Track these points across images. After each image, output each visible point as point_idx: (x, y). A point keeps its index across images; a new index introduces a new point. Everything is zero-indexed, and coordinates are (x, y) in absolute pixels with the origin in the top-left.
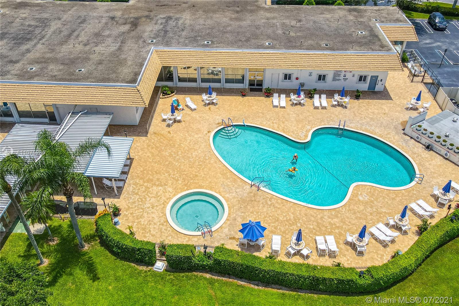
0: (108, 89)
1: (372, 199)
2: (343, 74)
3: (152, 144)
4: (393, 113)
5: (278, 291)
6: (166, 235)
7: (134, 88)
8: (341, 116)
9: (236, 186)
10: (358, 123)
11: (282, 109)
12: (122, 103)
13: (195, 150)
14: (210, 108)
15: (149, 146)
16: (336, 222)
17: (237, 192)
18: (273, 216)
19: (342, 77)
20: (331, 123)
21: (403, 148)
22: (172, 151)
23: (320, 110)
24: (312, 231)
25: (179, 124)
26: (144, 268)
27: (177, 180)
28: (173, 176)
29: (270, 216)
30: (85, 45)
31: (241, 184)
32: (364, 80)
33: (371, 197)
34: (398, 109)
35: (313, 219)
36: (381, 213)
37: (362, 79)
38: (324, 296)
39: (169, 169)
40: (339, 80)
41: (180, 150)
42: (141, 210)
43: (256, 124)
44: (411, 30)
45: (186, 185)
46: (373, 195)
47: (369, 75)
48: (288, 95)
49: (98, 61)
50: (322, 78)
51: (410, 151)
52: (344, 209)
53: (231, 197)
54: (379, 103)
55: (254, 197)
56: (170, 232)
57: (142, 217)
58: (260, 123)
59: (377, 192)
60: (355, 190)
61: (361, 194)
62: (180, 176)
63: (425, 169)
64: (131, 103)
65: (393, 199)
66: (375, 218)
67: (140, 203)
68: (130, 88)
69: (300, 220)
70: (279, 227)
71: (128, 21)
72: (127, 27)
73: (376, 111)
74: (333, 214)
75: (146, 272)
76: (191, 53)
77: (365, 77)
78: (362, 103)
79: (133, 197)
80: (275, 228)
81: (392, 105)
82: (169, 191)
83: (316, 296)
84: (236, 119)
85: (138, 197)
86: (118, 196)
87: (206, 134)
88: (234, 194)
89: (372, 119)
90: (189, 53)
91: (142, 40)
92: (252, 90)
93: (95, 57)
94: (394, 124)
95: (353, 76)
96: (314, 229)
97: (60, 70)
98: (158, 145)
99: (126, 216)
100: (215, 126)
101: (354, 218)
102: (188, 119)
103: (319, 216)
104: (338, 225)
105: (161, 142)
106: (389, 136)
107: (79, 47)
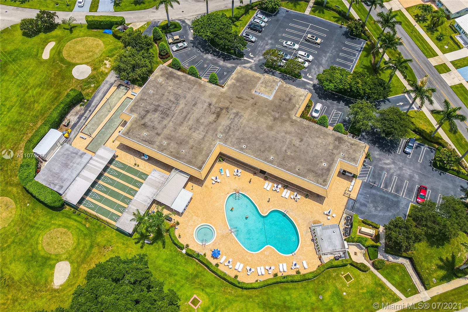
3: (202, 192)
4: (316, 213)
7: (200, 172)
8: (290, 206)
9: (224, 228)
10: (295, 213)
11: (267, 191)
13: (218, 202)
14: (235, 178)
16: (249, 259)
17: (222, 231)
20: (283, 208)
22: (208, 199)
23: (284, 198)
26: (179, 250)
28: (203, 213)
30: (190, 129)
33: (270, 254)
34: (320, 211)
39: (204, 209)
41: (212, 200)
42: (187, 226)
43: (249, 196)
45: (206, 221)
49: (191, 146)
51: (304, 238)
52: (256, 255)
53: (219, 233)
54: (315, 204)
55: (228, 236)
58: (252, 197)
59: (274, 253)
60: (266, 248)
61: (267, 251)
62: (206, 214)
63: (302, 250)
67: (187, 222)
69: (237, 253)
71: (217, 110)
72: (214, 117)
73: (309, 209)
74: (251, 255)
78: (307, 200)
81: (320, 208)
84: (243, 189)
85: (187, 219)
87: (226, 194)
89: (303, 213)
91: (216, 133)
92: (261, 172)
93: (191, 142)
94: (310, 220)
96: (240, 259)
97: (174, 148)
98: (204, 194)
99: (180, 226)
100: (232, 190)
105: (206, 192)
106: (302, 227)
107: (187, 131)
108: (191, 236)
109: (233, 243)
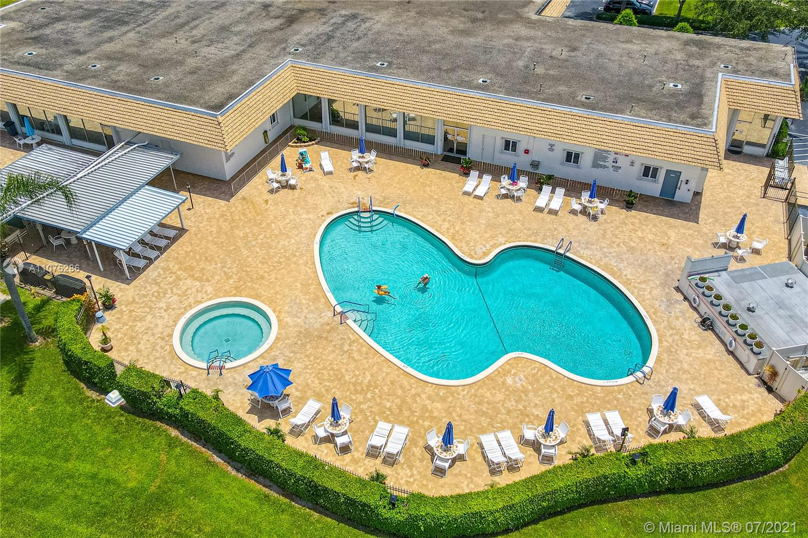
0: (178, 114)
1: (530, 388)
2: (611, 158)
3: (228, 215)
4: (681, 247)
5: (264, 489)
6: (158, 355)
7: (214, 119)
8: (575, 233)
9: (312, 308)
10: (601, 250)
11: (476, 201)
12: (194, 139)
13: (288, 237)
14: (355, 177)
15: (222, 216)
16: (437, 409)
17: (306, 318)
18: (338, 370)
19: (610, 163)
20: (550, 240)
21: (654, 314)
22: (251, 231)
23: (544, 215)
24: (384, 412)
25: (290, 191)
26: (93, 395)
27: (231, 277)
28: (226, 270)
29: (332, 369)
30: (194, 42)
31: (322, 307)
32: (654, 176)
33: (531, 384)
34: (697, 241)
35: (399, 392)
36: (528, 416)
37: (649, 172)
38: (329, 520)
39: (230, 257)
40: (605, 167)
41: (265, 231)
42: (148, 310)
43: (414, 216)
44: (790, 96)
45: (236, 288)
46: (538, 381)
47: (662, 168)
48: (496, 178)
49: (192, 69)
50: (572, 157)
51: (665, 322)
52: (466, 391)
53: (291, 324)
54: (666, 224)
55: (329, 332)
56: (166, 353)
57: (142, 319)
58: (423, 216)
59: (547, 377)
60: (509, 364)
61: (515, 374)
62: (238, 272)
63: (673, 360)
64: (206, 142)
65: (570, 397)
66: (510, 421)
67: (154, 299)
68: (208, 117)
69: (376, 388)
70: (333, 391)
71: (288, 13)
72: (277, 23)
73: (650, 237)
74: (441, 394)
75: (93, 401)
76: (346, 78)
77: (656, 170)
78: (635, 216)
79: (149, 288)
80: (327, 390)
81: (691, 232)
82: (206, 292)
83: (316, 515)
84: (387, 201)
85: (155, 288)
86: (127, 281)
87: (322, 216)
88: (299, 321)
89: (632, 250)
90: (342, 77)
91: (283, 46)
92: (446, 159)
93: (192, 62)
94: (669, 267)
95: (632, 164)
96: (390, 409)
97: (128, 75)
98: (237, 218)
99: (122, 312)
100: (346, 205)
101: (472, 411)
102: (311, 185)
103: (413, 391)
104: (436, 414)
105: (244, 214)
106: (643, 286)
107: (184, 44)
108: (162, 343)
109: (356, 355)
